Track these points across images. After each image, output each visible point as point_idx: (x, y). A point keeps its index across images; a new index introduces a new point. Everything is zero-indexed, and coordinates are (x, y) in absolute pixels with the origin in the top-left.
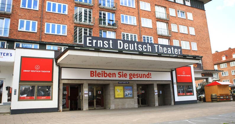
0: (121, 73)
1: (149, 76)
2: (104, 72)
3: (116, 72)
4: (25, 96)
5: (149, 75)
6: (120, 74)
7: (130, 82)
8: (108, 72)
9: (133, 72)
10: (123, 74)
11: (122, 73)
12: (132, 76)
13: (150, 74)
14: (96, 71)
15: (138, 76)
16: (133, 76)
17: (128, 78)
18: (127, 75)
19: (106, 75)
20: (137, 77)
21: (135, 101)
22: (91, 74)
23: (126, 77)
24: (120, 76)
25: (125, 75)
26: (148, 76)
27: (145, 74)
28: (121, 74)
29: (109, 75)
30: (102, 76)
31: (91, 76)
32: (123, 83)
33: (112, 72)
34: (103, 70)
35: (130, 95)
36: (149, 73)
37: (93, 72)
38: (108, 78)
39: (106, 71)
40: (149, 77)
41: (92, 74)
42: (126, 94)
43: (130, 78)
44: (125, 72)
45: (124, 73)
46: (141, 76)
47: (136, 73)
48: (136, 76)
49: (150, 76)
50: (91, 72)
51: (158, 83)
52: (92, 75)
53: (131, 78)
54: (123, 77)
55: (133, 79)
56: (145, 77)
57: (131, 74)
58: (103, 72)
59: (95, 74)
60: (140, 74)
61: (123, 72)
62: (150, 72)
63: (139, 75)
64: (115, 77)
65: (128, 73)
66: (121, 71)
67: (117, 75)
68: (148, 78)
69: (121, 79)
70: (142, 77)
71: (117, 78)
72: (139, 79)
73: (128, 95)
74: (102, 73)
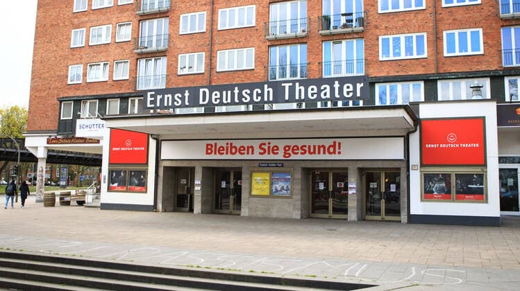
0: (265, 144)
1: (334, 148)
2: (231, 144)
3: (256, 144)
4: (116, 185)
5: (334, 146)
6: (263, 146)
7: (286, 164)
8: (238, 144)
9: (292, 143)
10: (269, 147)
11: (267, 145)
12: (290, 152)
13: (340, 144)
14: (216, 144)
15: (305, 151)
16: (293, 150)
17: (280, 156)
18: (278, 149)
19: (234, 150)
20: (302, 153)
21: (294, 205)
22: (207, 149)
23: (277, 153)
24: (262, 151)
25: (275, 150)
26: (332, 150)
27: (324, 147)
28: (266, 147)
29: (240, 150)
30: (227, 153)
31: (207, 153)
32: (268, 166)
33: (246, 144)
34: (229, 142)
35: (285, 192)
36: (335, 143)
37: (211, 145)
38: (238, 156)
39: (235, 143)
40: (334, 152)
41: (209, 149)
42: (276, 189)
43: (284, 156)
44: (273, 143)
45: (272, 146)
46: (312, 151)
47: (300, 143)
48: (300, 151)
49: (337, 150)
50: (207, 145)
51: (360, 165)
52: (209, 151)
53: (287, 155)
54: (269, 153)
55: (293, 157)
56: (324, 153)
57: (289, 147)
58: (229, 145)
59: (213, 149)
60: (309, 147)
61: (269, 143)
62: (338, 141)
63: (307, 149)
64: (253, 153)
65: (281, 144)
66: (266, 141)
67: (257, 150)
68: (330, 153)
69: (266, 157)
70: (314, 153)
71: (256, 156)
72: (307, 156)
73: (281, 190)
74: (227, 148)
